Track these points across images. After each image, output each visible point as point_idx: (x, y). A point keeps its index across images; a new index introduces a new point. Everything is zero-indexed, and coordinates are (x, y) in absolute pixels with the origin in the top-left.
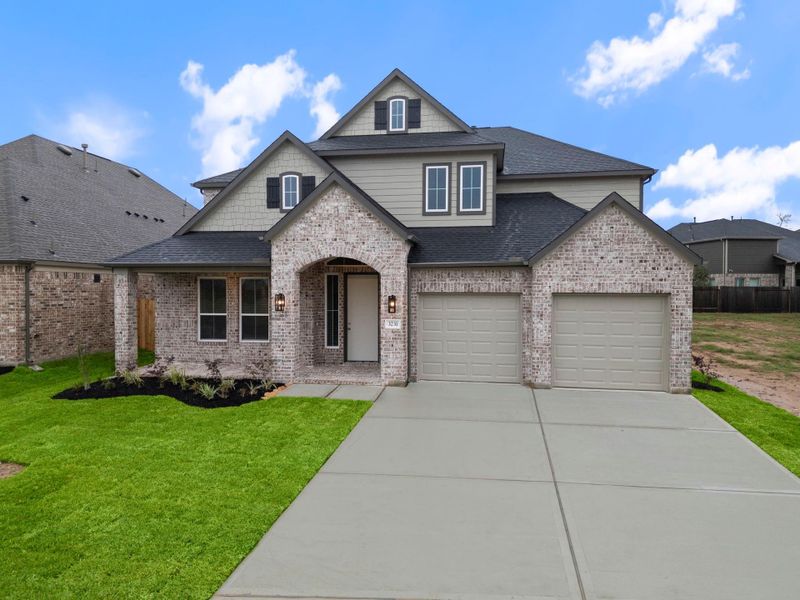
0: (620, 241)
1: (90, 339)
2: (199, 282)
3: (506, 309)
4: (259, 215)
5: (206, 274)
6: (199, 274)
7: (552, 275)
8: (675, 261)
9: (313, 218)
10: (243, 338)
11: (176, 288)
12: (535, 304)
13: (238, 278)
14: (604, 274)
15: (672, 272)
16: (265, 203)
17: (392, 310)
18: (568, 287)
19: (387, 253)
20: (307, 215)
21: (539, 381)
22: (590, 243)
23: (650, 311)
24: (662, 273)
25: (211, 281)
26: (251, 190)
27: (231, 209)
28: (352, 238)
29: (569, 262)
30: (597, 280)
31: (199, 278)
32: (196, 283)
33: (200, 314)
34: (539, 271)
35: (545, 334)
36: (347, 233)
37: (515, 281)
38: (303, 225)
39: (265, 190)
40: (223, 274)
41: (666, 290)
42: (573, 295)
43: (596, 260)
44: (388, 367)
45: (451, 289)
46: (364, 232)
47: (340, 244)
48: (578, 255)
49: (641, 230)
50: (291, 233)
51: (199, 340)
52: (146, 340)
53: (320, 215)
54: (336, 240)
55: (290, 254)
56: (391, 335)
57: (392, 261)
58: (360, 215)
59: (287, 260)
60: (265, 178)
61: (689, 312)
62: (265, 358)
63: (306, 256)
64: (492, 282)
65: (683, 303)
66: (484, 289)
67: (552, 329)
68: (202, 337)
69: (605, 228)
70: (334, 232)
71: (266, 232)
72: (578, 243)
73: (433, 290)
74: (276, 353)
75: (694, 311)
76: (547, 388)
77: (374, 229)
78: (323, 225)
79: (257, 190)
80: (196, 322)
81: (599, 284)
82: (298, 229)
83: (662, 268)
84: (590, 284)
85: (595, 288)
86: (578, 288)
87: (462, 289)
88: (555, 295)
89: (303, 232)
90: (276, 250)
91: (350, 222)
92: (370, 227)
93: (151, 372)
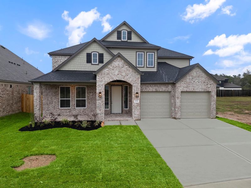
0: (199, 77)
1: (9, 109)
2: (60, 88)
3: (166, 96)
4: (84, 65)
5: (63, 85)
6: (60, 85)
7: (181, 86)
8: (212, 83)
9: (111, 67)
10: (76, 107)
11: (51, 90)
12: (176, 94)
13: (75, 86)
14: (194, 86)
15: (211, 86)
16: (86, 61)
17: (137, 97)
18: (185, 90)
19: (135, 79)
20: (109, 66)
21: (177, 117)
22: (191, 77)
23: (205, 96)
24: (209, 86)
25: (64, 87)
26: (81, 57)
27: (73, 63)
28: (124, 74)
29: (186, 82)
30: (193, 88)
31: (60, 86)
32: (59, 88)
33: (60, 99)
34: (178, 85)
35: (179, 103)
36: (122, 72)
37: (170, 88)
38: (108, 69)
39: (86, 57)
40: (69, 85)
41: (210, 90)
42: (187, 92)
43: (192, 82)
44: (135, 115)
45: (151, 90)
46: (128, 72)
47: (119, 76)
48: (188, 80)
49: (204, 74)
50: (103, 72)
51: (60, 108)
52: (26, 109)
53: (113, 66)
54: (118, 74)
55: (103, 79)
56: (136, 105)
57: (136, 81)
58: (126, 67)
59: (102, 81)
60: (86, 53)
61: (215, 96)
62: (85, 113)
63: (108, 80)
64: (163, 88)
65: (214, 94)
66: (160, 90)
67: (181, 102)
68: (61, 107)
69: (195, 73)
70: (118, 72)
71: (95, 71)
72: (188, 77)
73: (146, 90)
74: (98, 111)
75: (217, 96)
76: (180, 119)
77: (131, 71)
78: (114, 70)
79: (83, 57)
80: (59, 102)
81: (193, 89)
82: (106, 71)
83: (209, 84)
84: (191, 89)
85: (192, 90)
86: (188, 90)
87: (154, 90)
88: (182, 92)
89: (107, 72)
90: (98, 77)
91: (123, 69)
92: (129, 71)
93: (51, 120)
